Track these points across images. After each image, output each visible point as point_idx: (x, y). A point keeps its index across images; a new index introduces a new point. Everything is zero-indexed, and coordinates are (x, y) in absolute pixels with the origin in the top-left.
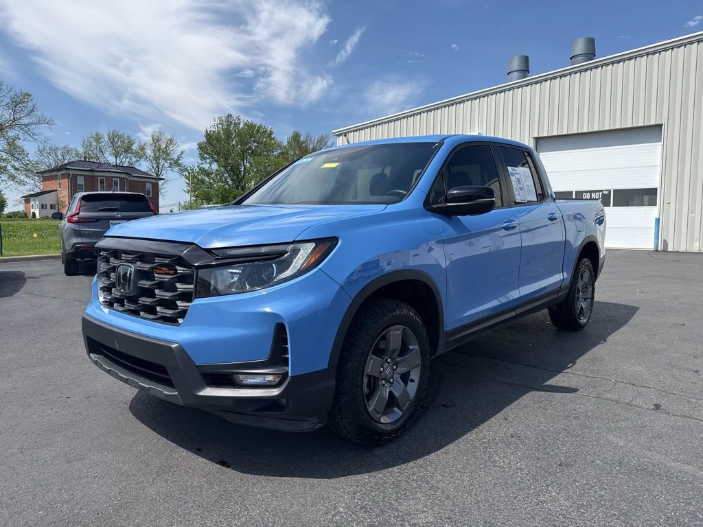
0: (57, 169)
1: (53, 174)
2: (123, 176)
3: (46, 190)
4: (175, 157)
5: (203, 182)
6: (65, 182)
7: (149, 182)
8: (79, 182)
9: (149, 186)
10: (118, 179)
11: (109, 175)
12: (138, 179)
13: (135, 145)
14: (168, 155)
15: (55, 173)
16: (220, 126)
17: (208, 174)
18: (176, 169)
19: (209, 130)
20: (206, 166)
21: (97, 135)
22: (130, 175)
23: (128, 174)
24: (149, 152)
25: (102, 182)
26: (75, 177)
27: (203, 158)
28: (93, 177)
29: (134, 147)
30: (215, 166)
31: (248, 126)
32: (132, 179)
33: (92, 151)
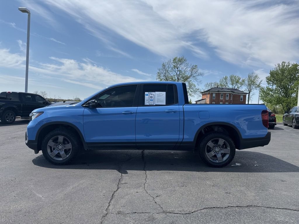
0: (207, 91)
1: (205, 93)
2: (230, 93)
3: (203, 99)
4: (258, 83)
5: (269, 94)
6: (209, 96)
7: (242, 95)
8: (213, 96)
9: (242, 97)
10: (228, 94)
11: (225, 92)
12: (237, 94)
13: (241, 80)
14: (254, 83)
15: (206, 93)
16: (278, 68)
17: (271, 91)
18: (258, 89)
19: (272, 70)
20: (270, 87)
21: (226, 77)
22: (234, 92)
23: (233, 92)
24: (246, 82)
25: (222, 96)
26: (212, 94)
27: (269, 84)
28: (219, 93)
29: (240, 81)
30: (275, 87)
31: (294, 66)
32: (234, 94)
33: (223, 83)
